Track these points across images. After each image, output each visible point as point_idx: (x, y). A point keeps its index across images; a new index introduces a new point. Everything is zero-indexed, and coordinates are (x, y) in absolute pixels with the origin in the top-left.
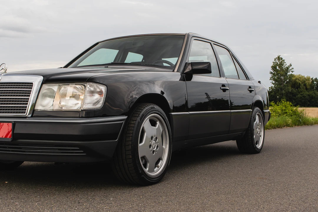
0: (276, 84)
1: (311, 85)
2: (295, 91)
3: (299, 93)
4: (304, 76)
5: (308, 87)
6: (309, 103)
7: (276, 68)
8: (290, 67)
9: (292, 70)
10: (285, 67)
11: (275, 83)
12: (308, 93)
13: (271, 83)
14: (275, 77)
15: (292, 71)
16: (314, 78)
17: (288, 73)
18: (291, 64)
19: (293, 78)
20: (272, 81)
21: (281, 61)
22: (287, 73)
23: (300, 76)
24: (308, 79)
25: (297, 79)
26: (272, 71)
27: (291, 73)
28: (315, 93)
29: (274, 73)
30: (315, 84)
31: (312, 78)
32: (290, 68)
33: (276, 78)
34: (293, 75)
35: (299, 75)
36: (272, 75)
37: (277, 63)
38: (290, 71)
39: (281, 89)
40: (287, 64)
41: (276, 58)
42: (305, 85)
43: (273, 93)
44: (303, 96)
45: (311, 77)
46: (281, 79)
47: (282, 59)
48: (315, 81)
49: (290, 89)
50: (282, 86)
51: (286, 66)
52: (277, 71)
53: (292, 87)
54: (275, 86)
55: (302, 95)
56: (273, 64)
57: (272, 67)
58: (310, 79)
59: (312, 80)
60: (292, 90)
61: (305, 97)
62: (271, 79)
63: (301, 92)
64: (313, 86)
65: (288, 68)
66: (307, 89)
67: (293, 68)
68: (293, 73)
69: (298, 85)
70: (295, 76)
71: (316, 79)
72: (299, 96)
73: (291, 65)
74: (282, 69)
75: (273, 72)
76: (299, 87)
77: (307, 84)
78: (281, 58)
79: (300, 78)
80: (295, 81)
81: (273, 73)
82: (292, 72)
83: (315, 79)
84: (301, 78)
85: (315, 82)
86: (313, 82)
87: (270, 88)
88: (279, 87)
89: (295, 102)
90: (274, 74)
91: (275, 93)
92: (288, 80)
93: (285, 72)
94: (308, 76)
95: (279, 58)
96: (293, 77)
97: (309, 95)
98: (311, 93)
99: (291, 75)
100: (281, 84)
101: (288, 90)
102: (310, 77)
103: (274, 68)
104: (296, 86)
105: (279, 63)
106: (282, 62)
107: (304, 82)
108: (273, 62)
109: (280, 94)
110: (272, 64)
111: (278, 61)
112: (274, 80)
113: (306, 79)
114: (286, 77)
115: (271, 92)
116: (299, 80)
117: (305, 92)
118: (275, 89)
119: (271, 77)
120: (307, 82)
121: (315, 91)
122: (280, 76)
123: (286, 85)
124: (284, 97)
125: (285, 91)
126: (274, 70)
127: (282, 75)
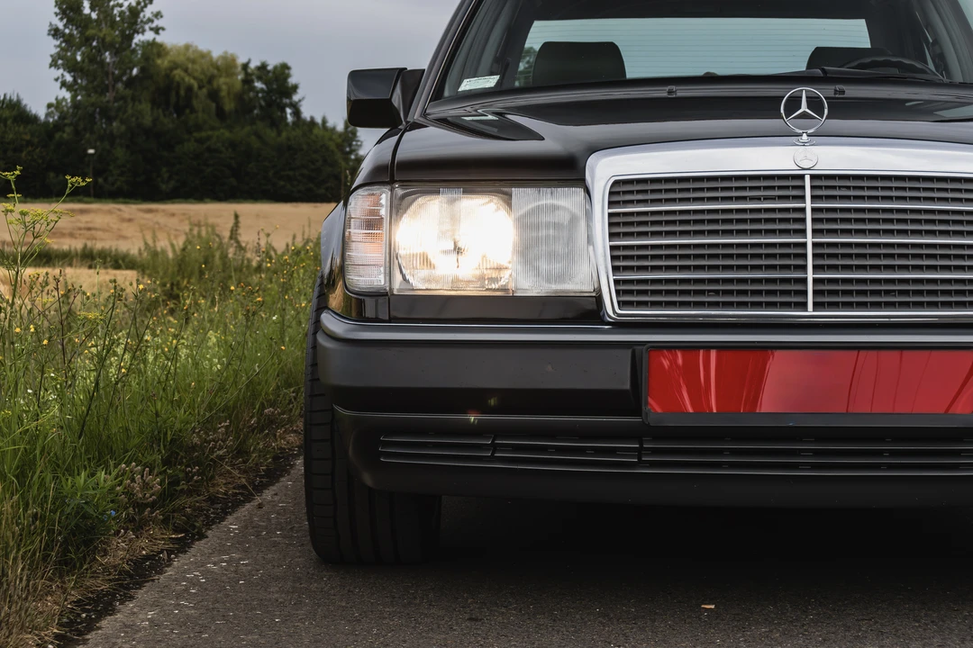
0: (82, 88)
1: (240, 98)
2: (171, 126)
3: (190, 132)
4: (210, 52)
5: (229, 106)
6: (233, 181)
7: (77, 8)
8: (146, 6)
9: (157, 23)
10: (120, 6)
11: (75, 80)
12: (227, 134)
13: (58, 84)
14: (74, 55)
15: (154, 25)
16: (253, 65)
17: (138, 39)
19: (159, 61)
20: (61, 71)
22: (131, 38)
23: (190, 54)
24: (227, 65)
25: (175, 66)
26: (61, 25)
27: (149, 36)
28: (259, 137)
29: (71, 35)
30: (258, 92)
31: (245, 61)
32: (147, 12)
33: (79, 58)
34: (160, 46)
35: (187, 47)
36: (58, 43)
38: (147, 27)
39: (106, 113)
42: (214, 95)
43: (68, 130)
44: (209, 149)
45: (241, 60)
46: (102, 63)
48: (259, 78)
49: (146, 112)
50: (109, 96)
51: (125, 4)
52: (84, 22)
53: (154, 103)
54: (74, 98)
55: (200, 141)
58: (235, 66)
59: (246, 72)
60: (155, 121)
61: (215, 150)
62: (54, 64)
63: (199, 128)
64: (251, 100)
65: (135, 11)
66: (221, 113)
67: (158, 15)
68: (159, 39)
69: (182, 92)
70: (167, 53)
72: (190, 146)
74: (108, 17)
75: (65, 26)
76: (189, 106)
77: (223, 93)
79: (188, 59)
80: (168, 76)
81: (64, 35)
82: (157, 30)
83: (259, 68)
84: (193, 61)
85: (259, 85)
86: (248, 81)
87: (49, 106)
88: (93, 105)
89: (170, 178)
90: (68, 40)
91: (77, 132)
92: (135, 71)
93: (123, 32)
94: (226, 53)
96: (159, 55)
97: (233, 145)
98: (242, 132)
99: (153, 44)
100: (104, 90)
101: (137, 119)
102: (234, 60)
103: (66, 5)
104: (173, 99)
107: (210, 82)
109: (101, 138)
112: (71, 67)
113: (218, 68)
114: (128, 53)
115: (58, 127)
116: (186, 70)
117: (213, 128)
118: (74, 115)
119: (54, 51)
120: (222, 80)
121: (260, 125)
122: (100, 51)
123: (128, 92)
124: (120, 153)
125: (122, 122)
126: (70, 21)
127: (105, 45)
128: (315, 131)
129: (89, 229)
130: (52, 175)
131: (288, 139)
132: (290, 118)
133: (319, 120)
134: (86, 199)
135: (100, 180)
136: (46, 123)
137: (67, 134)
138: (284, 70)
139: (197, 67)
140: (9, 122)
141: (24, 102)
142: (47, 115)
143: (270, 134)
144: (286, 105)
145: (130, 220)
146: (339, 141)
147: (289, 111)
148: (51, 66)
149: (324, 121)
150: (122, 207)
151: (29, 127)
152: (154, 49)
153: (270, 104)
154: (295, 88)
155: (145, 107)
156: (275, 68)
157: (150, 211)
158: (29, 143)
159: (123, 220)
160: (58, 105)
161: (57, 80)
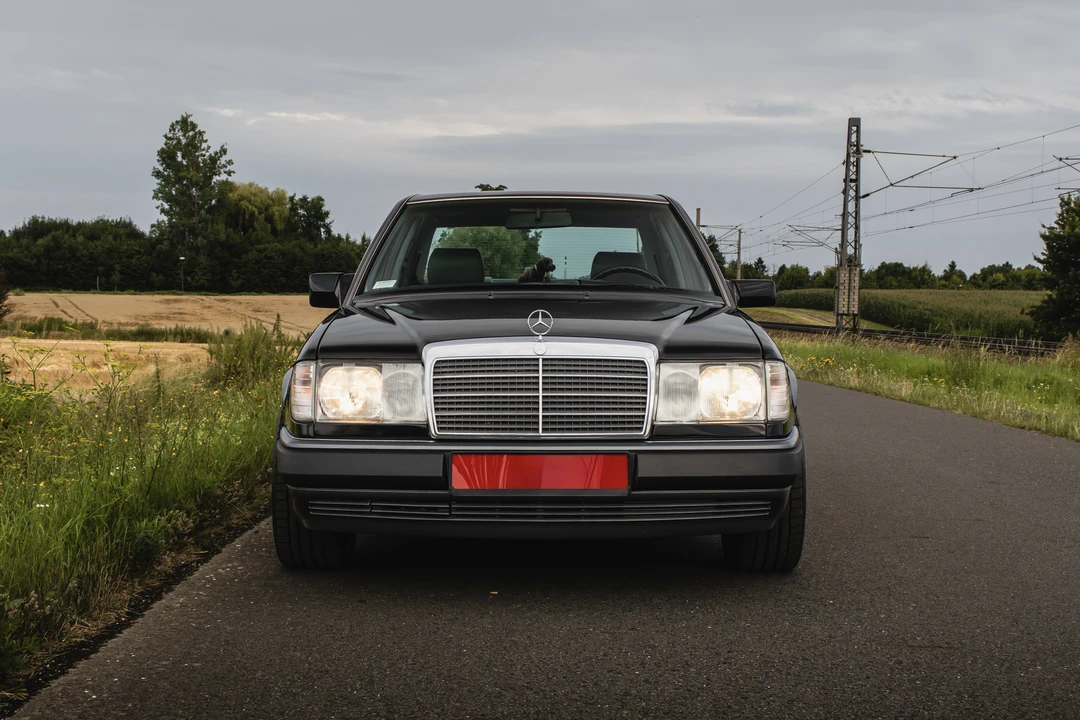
0: (176, 213)
1: (288, 221)
2: (239, 240)
3: (252, 245)
4: (267, 189)
5: (280, 226)
6: (283, 279)
7: (173, 157)
8: (221, 156)
9: (229, 168)
10: (204, 156)
11: (171, 208)
12: (279, 246)
13: (159, 210)
14: (170, 190)
15: (227, 170)
16: (297, 198)
17: (216, 179)
18: (225, 147)
19: (231, 195)
20: (161, 201)
21: (191, 133)
22: (211, 178)
23: (253, 190)
24: (279, 198)
25: (242, 198)
26: (161, 169)
27: (224, 177)
28: (302, 248)
29: (169, 175)
30: (300, 217)
31: (292, 195)
32: (223, 160)
33: (174, 193)
34: (232, 184)
35: (251, 185)
36: (159, 181)
37: (179, 141)
39: (193, 231)
40: (212, 144)
41: (177, 122)
42: (269, 219)
43: (166, 243)
44: (266, 257)
45: (289, 194)
46: (190, 196)
47: (194, 126)
48: (302, 207)
49: (221, 230)
50: (195, 219)
51: (207, 154)
52: (177, 167)
53: (227, 225)
54: (170, 220)
55: (260, 251)
56: (166, 144)
57: (161, 153)
58: (285, 199)
59: (292, 203)
60: (227, 237)
61: (271, 258)
62: (156, 197)
63: (259, 242)
64: (296, 222)
65: (214, 160)
66: (274, 231)
67: (230, 162)
68: (230, 179)
69: (247, 217)
70: (237, 189)
71: (304, 199)
72: (252, 255)
73: (224, 151)
74: (194, 164)
75: (165, 169)
76: (252, 226)
77: (276, 217)
78: (192, 123)
79: (251, 193)
80: (236, 205)
81: (163, 176)
82: (229, 173)
83: (301, 200)
84: (255, 195)
85: (301, 212)
86: (293, 209)
87: (153, 226)
88: (183, 225)
89: (238, 277)
90: (166, 179)
91: (172, 245)
92: (213, 202)
93: (205, 174)
94: (278, 189)
95: (185, 124)
96: (231, 191)
97: (283, 254)
98: (289, 245)
99: (226, 183)
100: (193, 215)
101: (215, 235)
102: (284, 194)
103: (166, 156)
104: (241, 221)
105: (184, 141)
106: (194, 137)
107: (267, 209)
108: (166, 136)
109: (190, 249)
110: (161, 144)
111: (181, 133)
112: (168, 198)
113: (272, 200)
114: (207, 189)
115: (159, 241)
116: (250, 202)
117: (269, 242)
118: (170, 232)
119: (156, 187)
120: (275, 208)
121: (302, 240)
122: (188, 188)
123: (209, 216)
124: (203, 259)
125: (204, 237)
126: (168, 166)
127: (193, 184)
128: (341, 244)
129: (181, 314)
130: (154, 274)
131: (322, 249)
132: (323, 236)
133: (344, 237)
134: (179, 292)
135: (189, 279)
136: (151, 238)
137: (165, 246)
138: (318, 202)
139: (258, 199)
140: (123, 237)
141: (134, 223)
142: (151, 232)
143: (310, 246)
144: (321, 226)
145: (210, 307)
146: (358, 251)
147: (322, 230)
148: (154, 198)
149: (348, 238)
150: (204, 297)
151: (138, 241)
152: (228, 186)
153: (309, 225)
154: (327, 214)
155: (221, 227)
156: (313, 200)
157: (224, 300)
158: (138, 252)
159: (205, 307)
160: (158, 226)
161: (157, 208)
